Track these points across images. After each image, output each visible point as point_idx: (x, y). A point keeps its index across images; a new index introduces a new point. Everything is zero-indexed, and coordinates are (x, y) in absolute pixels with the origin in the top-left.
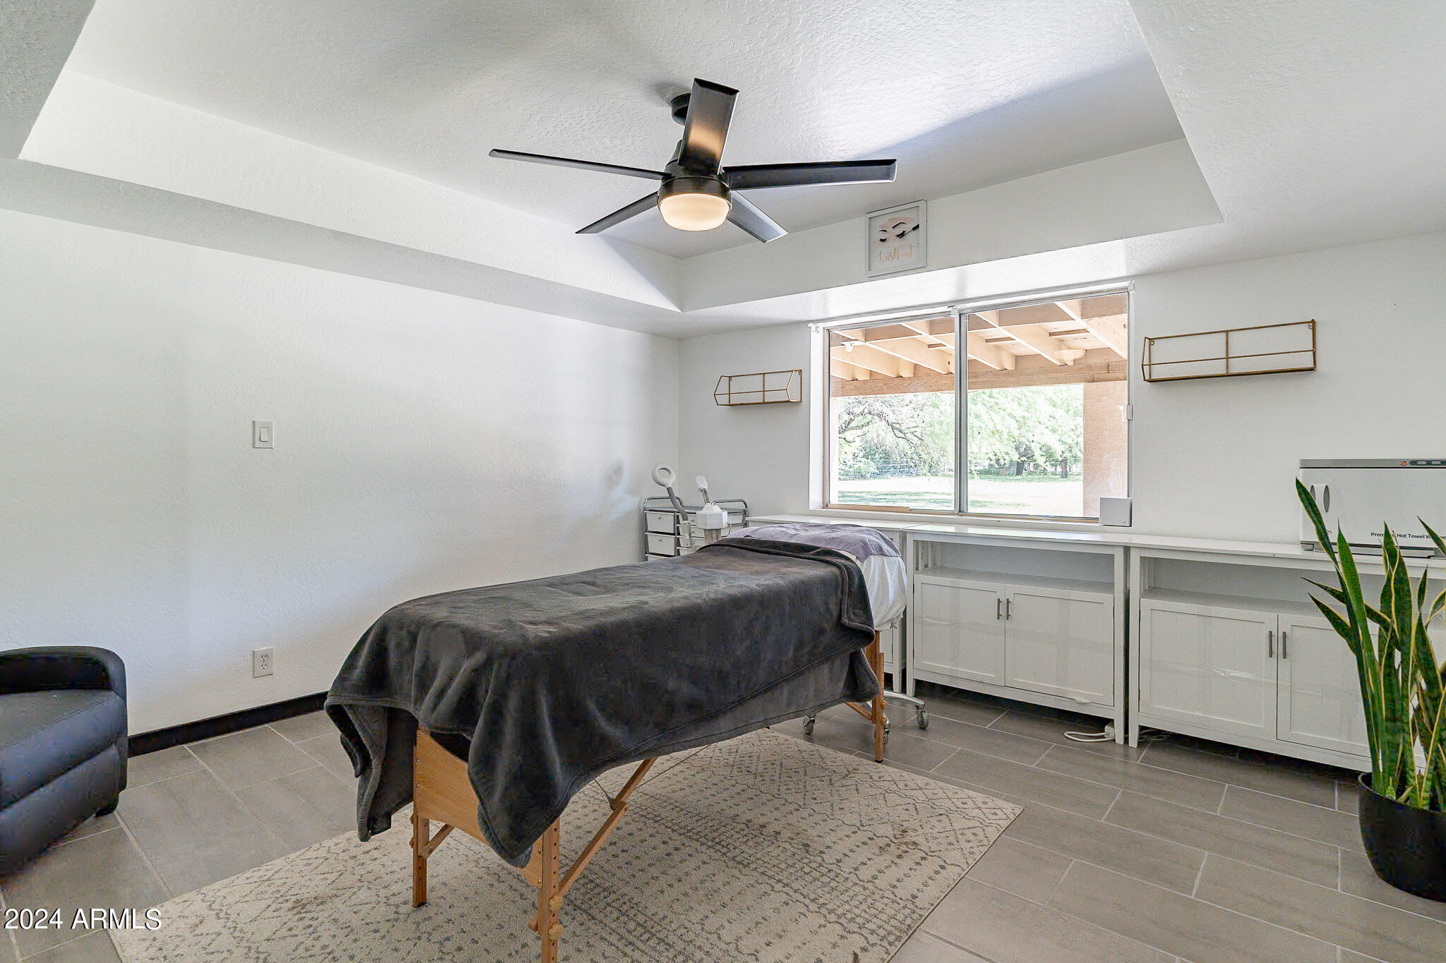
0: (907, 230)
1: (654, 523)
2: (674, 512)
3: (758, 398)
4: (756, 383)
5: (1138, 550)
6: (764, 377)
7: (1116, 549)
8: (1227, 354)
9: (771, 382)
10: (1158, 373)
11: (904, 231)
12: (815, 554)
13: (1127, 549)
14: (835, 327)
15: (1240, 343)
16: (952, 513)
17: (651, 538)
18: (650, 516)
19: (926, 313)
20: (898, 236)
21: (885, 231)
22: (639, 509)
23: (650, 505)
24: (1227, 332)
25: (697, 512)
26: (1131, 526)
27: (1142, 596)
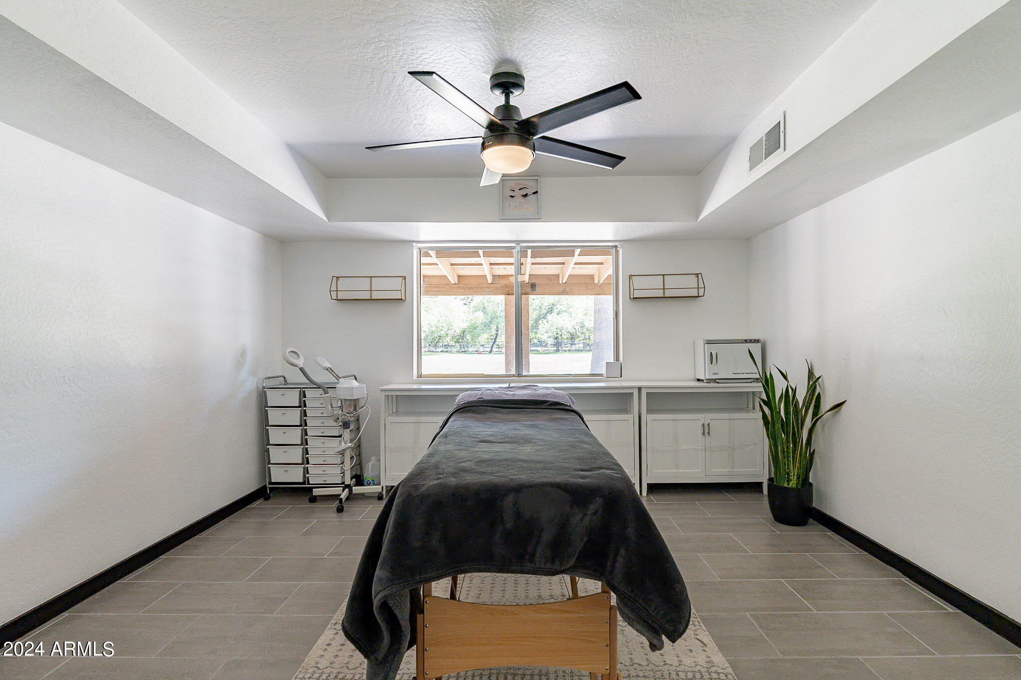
0: (529, 193)
1: (274, 398)
2: (300, 388)
3: (367, 296)
4: (365, 284)
5: (645, 389)
6: (371, 279)
7: (635, 389)
8: (664, 287)
9: (377, 284)
10: (637, 294)
11: (527, 194)
12: (548, 406)
13: (640, 389)
14: (425, 248)
15: (670, 282)
16: (514, 376)
17: (271, 412)
18: (270, 393)
19: (494, 246)
20: (523, 196)
21: (514, 191)
22: (258, 388)
23: (271, 383)
24: (663, 275)
25: (337, 386)
26: (621, 377)
27: (647, 413)
